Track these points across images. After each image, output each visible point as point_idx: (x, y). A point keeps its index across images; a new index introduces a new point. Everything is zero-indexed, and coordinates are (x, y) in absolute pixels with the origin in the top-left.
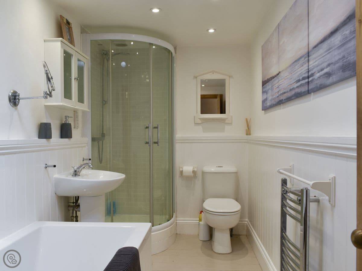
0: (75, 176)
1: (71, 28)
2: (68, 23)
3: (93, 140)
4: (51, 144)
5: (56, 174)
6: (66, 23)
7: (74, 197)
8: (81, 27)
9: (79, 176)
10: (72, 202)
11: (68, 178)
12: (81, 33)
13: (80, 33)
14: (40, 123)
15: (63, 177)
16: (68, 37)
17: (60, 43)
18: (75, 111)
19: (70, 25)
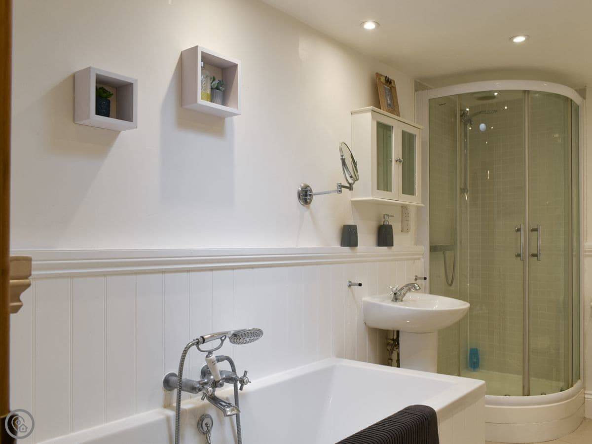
0: (396, 301)
1: (395, 88)
2: (388, 81)
3: (433, 249)
4: (358, 254)
5: (366, 297)
6: (384, 82)
7: (394, 331)
8: (416, 82)
9: (402, 301)
10: (392, 338)
11: (383, 304)
12: (416, 90)
13: (414, 91)
14: (343, 226)
15: (376, 300)
16: (389, 102)
17: (370, 113)
18: (404, 208)
19: (393, 84)
